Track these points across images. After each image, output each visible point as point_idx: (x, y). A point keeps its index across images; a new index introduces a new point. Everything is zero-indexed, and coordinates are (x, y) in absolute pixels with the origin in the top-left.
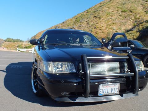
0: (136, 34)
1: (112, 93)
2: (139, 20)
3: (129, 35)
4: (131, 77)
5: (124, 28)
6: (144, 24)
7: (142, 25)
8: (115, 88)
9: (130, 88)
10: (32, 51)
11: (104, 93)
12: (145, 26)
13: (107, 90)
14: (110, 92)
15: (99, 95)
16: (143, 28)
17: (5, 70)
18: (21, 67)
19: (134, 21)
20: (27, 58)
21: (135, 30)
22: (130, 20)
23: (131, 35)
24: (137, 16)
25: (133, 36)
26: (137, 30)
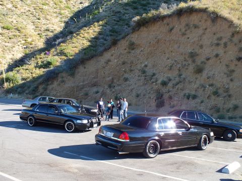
0: (34, 70)
2: (31, 46)
3: (25, 71)
5: (11, 56)
6: (42, 55)
7: (41, 58)
12: (45, 59)
16: (42, 62)
19: (25, 47)
21: (32, 64)
22: (19, 44)
23: (27, 71)
25: (32, 73)
26: (35, 65)
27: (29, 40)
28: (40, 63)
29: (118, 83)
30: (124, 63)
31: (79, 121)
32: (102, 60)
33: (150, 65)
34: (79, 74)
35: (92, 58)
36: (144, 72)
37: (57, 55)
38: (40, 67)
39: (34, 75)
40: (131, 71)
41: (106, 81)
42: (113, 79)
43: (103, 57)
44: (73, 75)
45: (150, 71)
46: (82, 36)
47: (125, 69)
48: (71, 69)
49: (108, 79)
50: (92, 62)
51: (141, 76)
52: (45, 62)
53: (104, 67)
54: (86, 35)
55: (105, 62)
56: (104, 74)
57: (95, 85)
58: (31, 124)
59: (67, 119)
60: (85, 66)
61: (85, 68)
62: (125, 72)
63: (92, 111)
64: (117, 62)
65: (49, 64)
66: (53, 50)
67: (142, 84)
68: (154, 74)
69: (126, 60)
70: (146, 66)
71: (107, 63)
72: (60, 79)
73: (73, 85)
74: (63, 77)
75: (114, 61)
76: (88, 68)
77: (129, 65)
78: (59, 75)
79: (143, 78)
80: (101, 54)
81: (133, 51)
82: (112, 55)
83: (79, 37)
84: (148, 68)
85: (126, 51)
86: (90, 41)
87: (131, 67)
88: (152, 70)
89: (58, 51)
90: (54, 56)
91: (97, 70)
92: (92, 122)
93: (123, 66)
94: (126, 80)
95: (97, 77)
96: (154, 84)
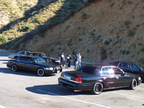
0: (17, 33)
2: (15, 16)
3: (10, 33)
5: (1, 23)
6: (22, 22)
7: (21, 25)
12: (24, 25)
19: (10, 16)
21: (15, 29)
22: (6, 14)
23: (12, 33)
24: (12, 11)
25: (15, 35)
26: (18, 29)
27: (13, 12)
28: (21, 28)
29: (74, 42)
30: (79, 28)
31: (47, 69)
32: (64, 26)
33: (97, 30)
34: (48, 36)
35: (57, 24)
36: (93, 35)
37: (33, 22)
38: (21, 31)
39: (17, 36)
40: (84, 34)
41: (66, 40)
42: (71, 39)
43: (64, 24)
44: (43, 36)
45: (97, 34)
46: (50, 9)
47: (80, 33)
48: (42, 32)
49: (68, 39)
50: (57, 27)
51: (91, 37)
52: (24, 27)
53: (65, 31)
54: (53, 9)
55: (66, 28)
56: (65, 35)
57: (58, 43)
58: (14, 70)
59: (39, 67)
60: (52, 30)
61: (52, 31)
62: (80, 34)
63: (56, 61)
64: (74, 27)
65: (27, 28)
66: (30, 19)
67: (91, 43)
68: (100, 37)
69: (80, 26)
70: (94, 30)
71: (67, 28)
72: (34, 40)
73: (43, 43)
74: (36, 38)
75: (72, 27)
76: (54, 32)
77: (83, 30)
78: (34, 37)
79: (92, 39)
80: (63, 22)
81: (85, 20)
82: (71, 23)
83: (47, 10)
84: (96, 32)
85: (80, 20)
86: (55, 13)
87: (84, 31)
88: (98, 33)
89: (33, 20)
90: (30, 23)
91: (60, 33)
92: (56, 69)
93: (78, 30)
94: (80, 40)
95: (60, 38)
96: (100, 43)
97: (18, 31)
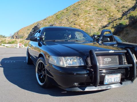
1: (115, 81)
2: (113, 18)
4: (129, 68)
5: (101, 24)
6: (117, 21)
8: (117, 77)
9: (128, 76)
10: (17, 46)
11: (109, 82)
12: (119, 22)
13: (111, 79)
14: (113, 81)
15: (105, 84)
16: (116, 24)
17: (1, 65)
18: (15, 62)
19: (109, 18)
20: (16, 54)
21: (110, 26)
22: (106, 17)
26: (112, 26)
27: (112, 14)
28: (115, 25)
37: (127, 19)
44: (135, 28)
52: (118, 24)
65: (121, 24)
66: (125, 16)
72: (125, 32)
73: (135, 36)
74: (127, 31)
89: (128, 16)
90: (125, 20)
97: (112, 28)
